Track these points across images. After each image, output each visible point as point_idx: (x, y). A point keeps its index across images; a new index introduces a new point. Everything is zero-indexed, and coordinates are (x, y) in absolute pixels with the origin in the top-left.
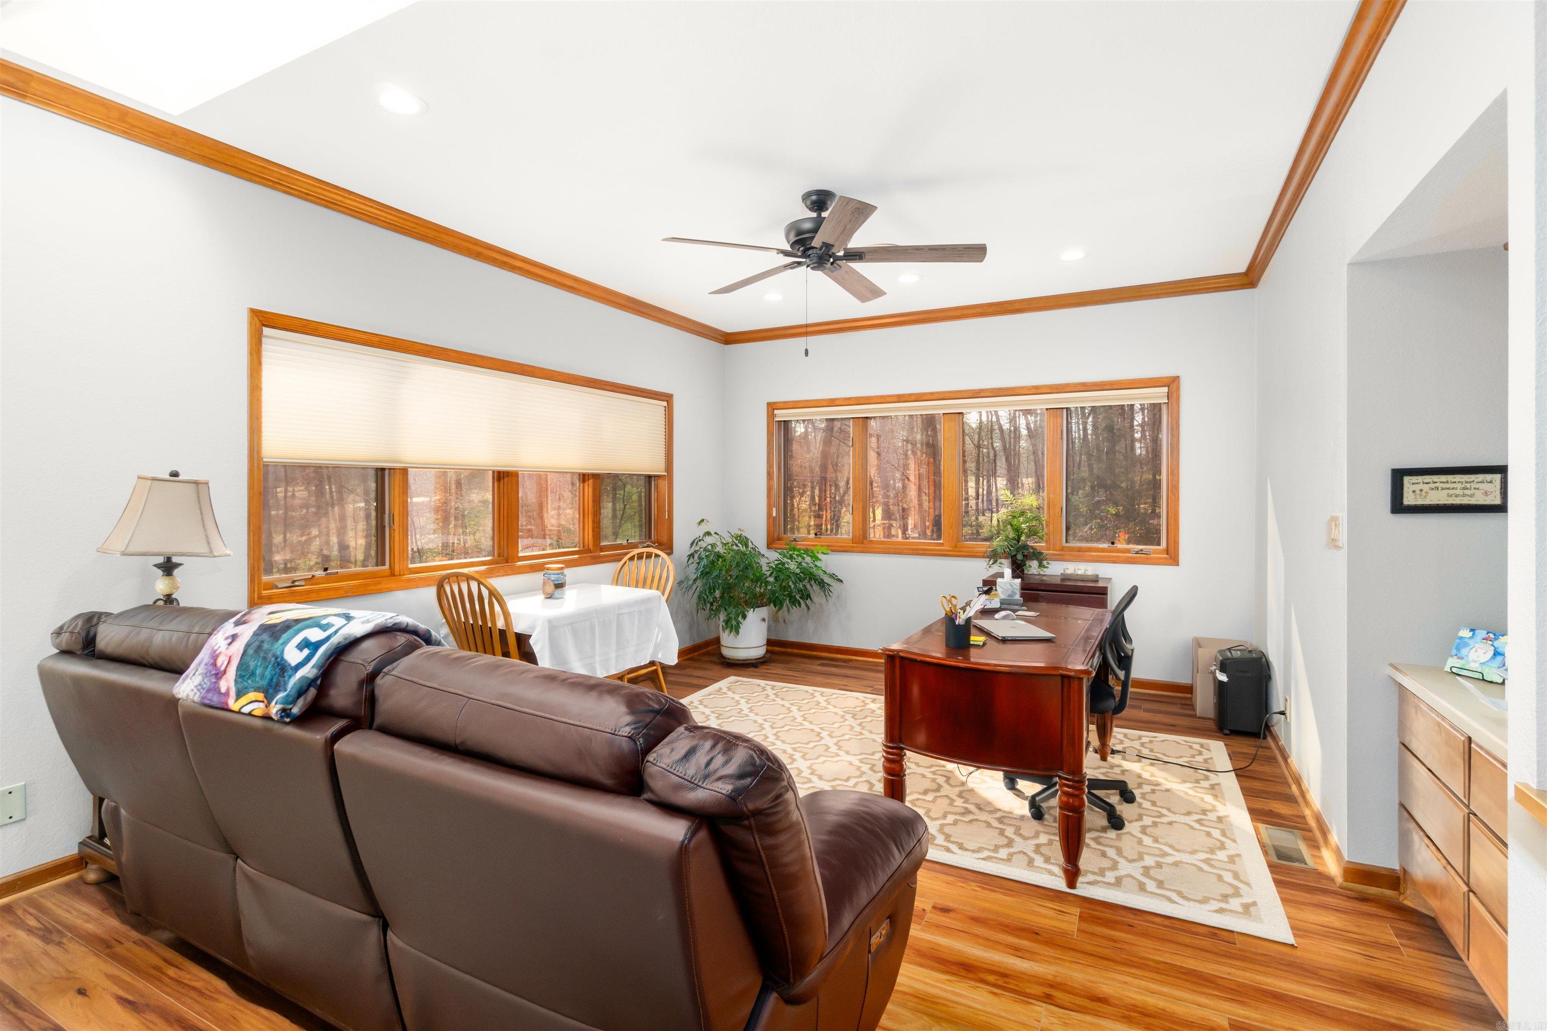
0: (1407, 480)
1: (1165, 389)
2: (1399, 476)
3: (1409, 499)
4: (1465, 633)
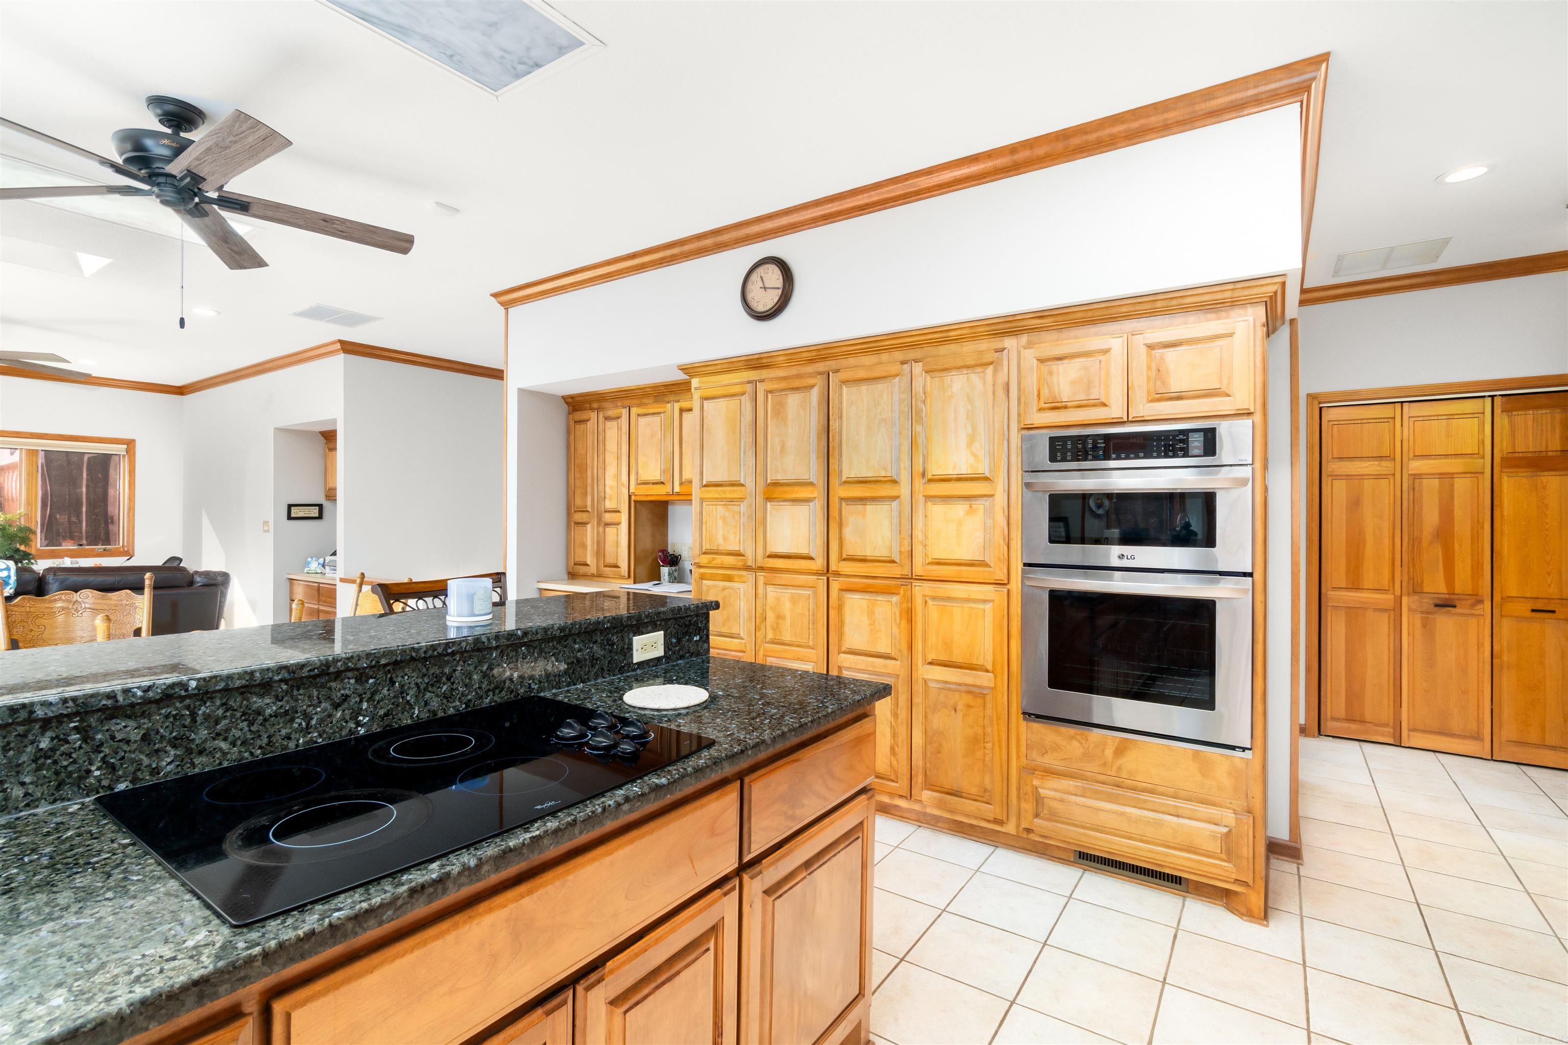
0: (292, 508)
1: (125, 446)
2: (290, 506)
3: (293, 515)
4: (309, 559)
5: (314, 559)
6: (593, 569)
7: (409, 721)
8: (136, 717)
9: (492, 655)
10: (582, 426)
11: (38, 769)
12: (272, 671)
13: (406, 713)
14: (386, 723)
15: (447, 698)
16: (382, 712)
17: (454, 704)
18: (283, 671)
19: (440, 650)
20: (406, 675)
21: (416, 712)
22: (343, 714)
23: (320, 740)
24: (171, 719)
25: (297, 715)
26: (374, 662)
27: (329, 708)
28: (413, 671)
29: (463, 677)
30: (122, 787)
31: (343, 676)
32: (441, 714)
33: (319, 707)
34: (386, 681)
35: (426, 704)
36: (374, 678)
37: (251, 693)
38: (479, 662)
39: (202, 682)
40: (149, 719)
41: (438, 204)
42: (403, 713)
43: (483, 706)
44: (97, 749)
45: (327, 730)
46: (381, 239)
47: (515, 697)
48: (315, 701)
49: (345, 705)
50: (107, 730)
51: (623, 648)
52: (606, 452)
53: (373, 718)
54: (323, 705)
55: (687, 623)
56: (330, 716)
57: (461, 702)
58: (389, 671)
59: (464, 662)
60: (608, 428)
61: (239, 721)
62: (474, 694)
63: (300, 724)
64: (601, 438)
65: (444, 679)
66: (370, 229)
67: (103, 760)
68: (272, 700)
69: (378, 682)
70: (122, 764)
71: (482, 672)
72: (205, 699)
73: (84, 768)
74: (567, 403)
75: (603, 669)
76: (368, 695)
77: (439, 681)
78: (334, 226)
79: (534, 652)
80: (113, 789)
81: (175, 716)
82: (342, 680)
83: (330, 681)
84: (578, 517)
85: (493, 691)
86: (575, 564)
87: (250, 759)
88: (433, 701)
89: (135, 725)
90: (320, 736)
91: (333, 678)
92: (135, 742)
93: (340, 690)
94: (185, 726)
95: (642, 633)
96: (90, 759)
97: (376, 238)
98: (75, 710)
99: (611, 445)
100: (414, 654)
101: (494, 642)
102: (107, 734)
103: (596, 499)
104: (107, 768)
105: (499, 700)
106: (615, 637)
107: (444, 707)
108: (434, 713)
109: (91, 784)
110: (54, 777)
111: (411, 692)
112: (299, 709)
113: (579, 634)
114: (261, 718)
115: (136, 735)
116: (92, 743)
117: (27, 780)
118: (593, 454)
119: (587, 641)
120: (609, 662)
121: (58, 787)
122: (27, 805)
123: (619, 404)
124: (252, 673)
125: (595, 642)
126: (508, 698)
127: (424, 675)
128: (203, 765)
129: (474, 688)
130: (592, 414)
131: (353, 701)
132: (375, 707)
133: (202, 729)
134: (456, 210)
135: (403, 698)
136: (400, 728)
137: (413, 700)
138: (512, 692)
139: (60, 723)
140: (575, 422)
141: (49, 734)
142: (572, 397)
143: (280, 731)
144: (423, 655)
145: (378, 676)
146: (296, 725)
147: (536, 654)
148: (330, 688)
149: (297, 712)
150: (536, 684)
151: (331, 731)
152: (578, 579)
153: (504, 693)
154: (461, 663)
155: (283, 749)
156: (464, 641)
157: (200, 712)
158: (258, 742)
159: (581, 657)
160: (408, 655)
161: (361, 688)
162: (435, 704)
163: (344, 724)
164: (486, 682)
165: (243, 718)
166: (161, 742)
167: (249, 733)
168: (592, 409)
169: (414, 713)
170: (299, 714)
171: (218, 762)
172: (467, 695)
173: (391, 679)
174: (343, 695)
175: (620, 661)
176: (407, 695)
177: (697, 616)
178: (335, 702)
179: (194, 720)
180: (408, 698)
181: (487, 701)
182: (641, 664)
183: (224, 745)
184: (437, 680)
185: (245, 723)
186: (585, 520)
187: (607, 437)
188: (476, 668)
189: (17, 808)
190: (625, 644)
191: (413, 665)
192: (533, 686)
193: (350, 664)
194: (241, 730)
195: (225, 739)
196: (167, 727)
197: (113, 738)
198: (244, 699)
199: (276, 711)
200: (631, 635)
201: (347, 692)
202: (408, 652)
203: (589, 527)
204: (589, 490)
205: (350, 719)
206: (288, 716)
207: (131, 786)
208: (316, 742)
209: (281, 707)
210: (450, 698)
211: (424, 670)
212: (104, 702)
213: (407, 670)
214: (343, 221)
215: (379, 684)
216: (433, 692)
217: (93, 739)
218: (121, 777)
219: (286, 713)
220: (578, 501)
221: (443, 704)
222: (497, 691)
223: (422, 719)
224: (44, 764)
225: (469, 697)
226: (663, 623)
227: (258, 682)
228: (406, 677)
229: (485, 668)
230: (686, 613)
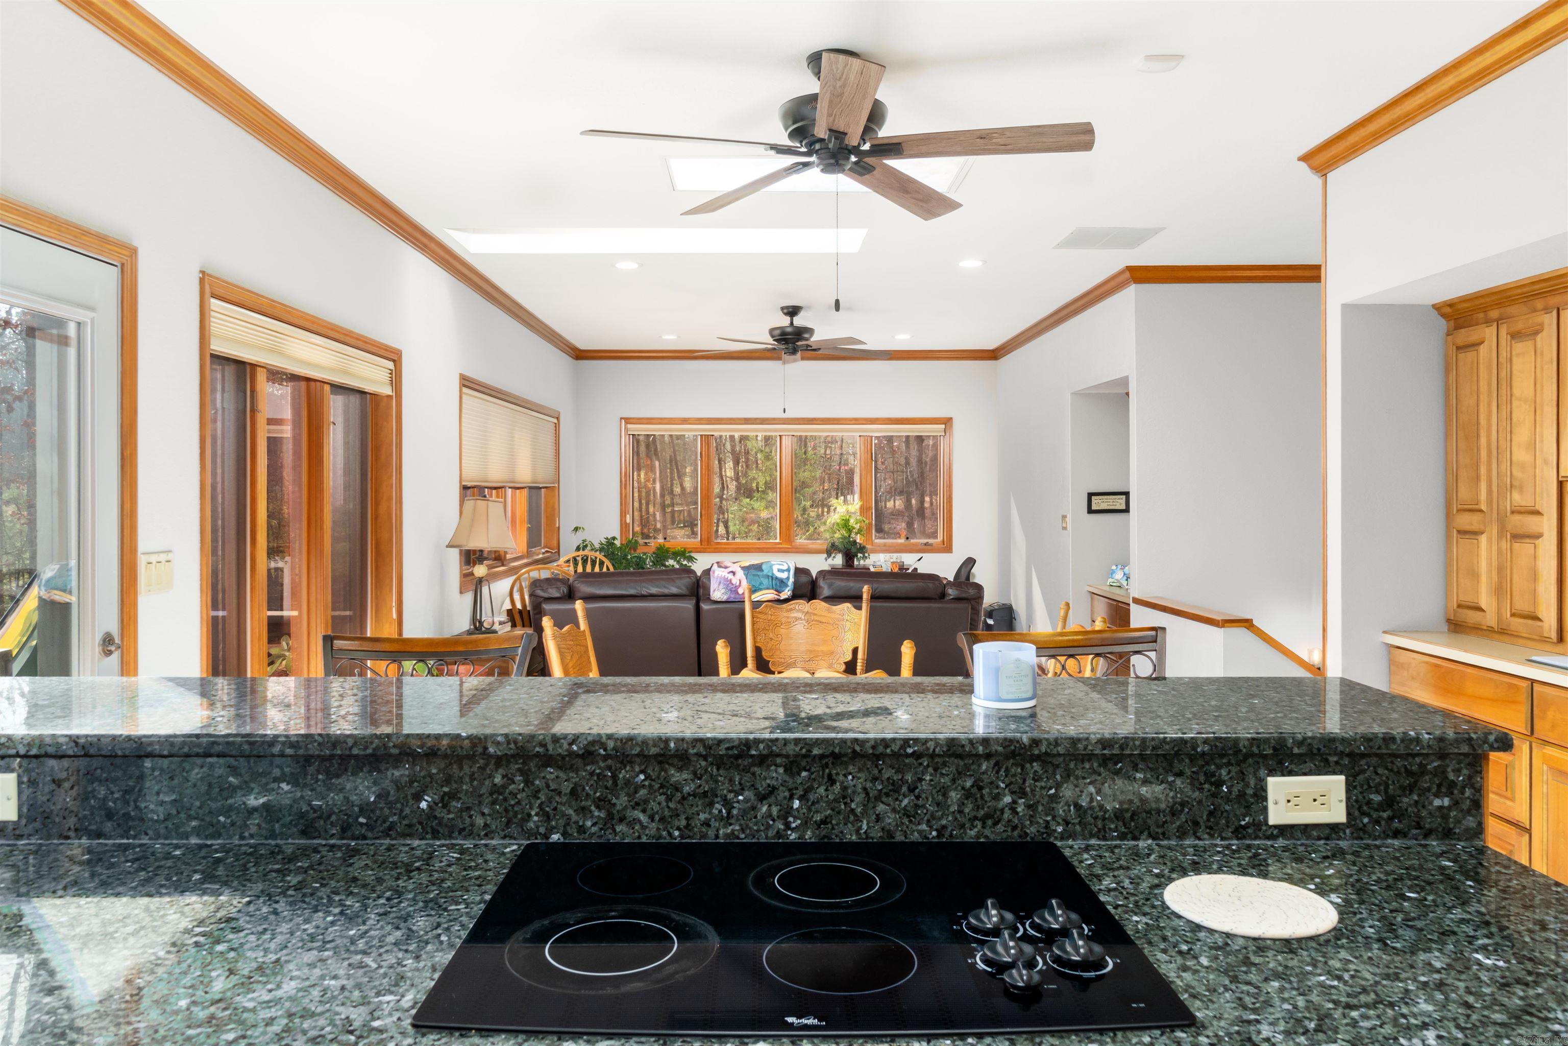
0: (1093, 498)
1: (943, 426)
2: (1090, 495)
3: (1094, 507)
4: (1114, 567)
5: (1120, 567)
6: (1490, 619)
7: (854, 837)
8: (566, 769)
9: (980, 766)
10: (1470, 356)
11: (494, 803)
12: (687, 743)
13: (850, 825)
14: (823, 833)
15: (908, 816)
16: (818, 817)
17: (920, 827)
18: (699, 745)
19: (895, 747)
20: (850, 774)
21: (865, 827)
22: (769, 810)
23: (743, 836)
24: (595, 778)
25: (716, 800)
26: (804, 751)
27: (753, 798)
28: (860, 770)
29: (934, 791)
30: (555, 837)
31: (769, 762)
32: (899, 837)
33: (742, 795)
34: (823, 777)
35: (878, 819)
36: (808, 770)
37: (669, 764)
38: (959, 773)
39: (619, 743)
40: (577, 774)
41: (1149, 58)
42: (846, 824)
43: (966, 840)
44: (536, 794)
45: (751, 825)
46: (1051, 140)
47: (1020, 836)
48: (737, 788)
49: (772, 799)
50: (544, 778)
51: (1242, 795)
52: (1513, 398)
53: (806, 823)
54: (747, 793)
55: (1415, 768)
56: (754, 808)
57: (931, 827)
58: (827, 765)
59: (936, 770)
60: (1518, 355)
61: (657, 794)
62: (950, 818)
63: (720, 811)
64: (1503, 374)
65: (904, 789)
66: (1035, 130)
67: (540, 806)
68: (691, 776)
69: (813, 776)
70: (555, 815)
71: (963, 788)
72: (625, 762)
73: (526, 811)
74: (1443, 315)
75: (1196, 824)
76: (800, 792)
77: (897, 791)
78: (994, 141)
79: (1054, 774)
80: (548, 838)
81: (598, 775)
82: (769, 766)
83: (754, 765)
84: (1465, 521)
85: (983, 820)
86: (1459, 606)
87: (668, 840)
88: (889, 817)
89: (565, 777)
90: (743, 830)
91: (757, 762)
92: (566, 794)
93: (765, 779)
94: (607, 788)
95: (1290, 773)
96: (530, 803)
97: (1044, 140)
98: (516, 752)
99: (1522, 387)
100: (858, 748)
101: (981, 748)
102: (543, 781)
103: (1495, 489)
104: (543, 815)
105: (992, 837)
106: (1224, 772)
107: (905, 828)
108: (891, 835)
109: (531, 829)
110: (504, 814)
111: (858, 799)
112: (719, 793)
113: (1143, 757)
114: (679, 794)
115: (566, 787)
116: (532, 788)
117: (486, 811)
118: (1489, 404)
119: (1161, 770)
120: (1211, 814)
121: (508, 824)
122: (486, 835)
123: (1539, 304)
124: (667, 741)
125: (1180, 774)
126: (1009, 837)
127: (875, 779)
128: (623, 833)
129: (952, 809)
130: (1487, 330)
131: (782, 795)
132: (809, 810)
133: (622, 794)
134: (1180, 57)
135: (845, 804)
136: (841, 844)
137: (859, 810)
138: (1015, 828)
139: (509, 762)
140: (1458, 348)
141: (501, 771)
142: (1451, 304)
143: (699, 815)
144: (871, 751)
145: (813, 769)
146: (715, 812)
147: (1058, 777)
148: (754, 774)
149: (717, 796)
150: (1059, 824)
151: (755, 828)
152: (1467, 634)
153: (1000, 828)
154: (930, 770)
155: (701, 837)
156: (931, 739)
157: (621, 776)
158: (676, 823)
159: (1148, 796)
160: (849, 747)
161: (791, 781)
162: (890, 819)
163: (771, 822)
164: (970, 806)
165: (661, 791)
166: (586, 800)
167: (666, 810)
168: (1488, 322)
169: (860, 828)
170: (719, 799)
171: (637, 834)
172: (940, 819)
173: (830, 775)
174: (769, 786)
175: (1236, 815)
176: (852, 801)
177: (1443, 756)
178: (760, 792)
179: (615, 783)
180: (853, 806)
181: (973, 833)
182: (1285, 830)
183: (642, 817)
184: (894, 789)
185: (663, 797)
186: (1475, 527)
187: (1515, 372)
188: (954, 781)
189: (479, 835)
190: (1247, 785)
191: (859, 763)
192: (1053, 826)
193: (774, 748)
194: (659, 804)
195: (644, 811)
196: (592, 785)
197: (548, 786)
198: (662, 769)
199: (694, 791)
200: (1262, 772)
201: (774, 783)
202: (849, 744)
203: (1483, 539)
204: (1483, 470)
205: (778, 817)
206: (708, 797)
207: (562, 840)
208: (738, 838)
209: (700, 786)
210: (914, 817)
211: (876, 772)
212: (537, 749)
213: (851, 768)
214: (1002, 131)
215: (814, 780)
216: (889, 805)
217: (533, 784)
218: (554, 828)
219: (705, 794)
220: (1464, 492)
221: (902, 823)
222: (990, 822)
223: (872, 838)
224: (497, 799)
225: (944, 822)
226: (1346, 761)
227: (672, 752)
228: (850, 777)
229: (968, 784)
230: (1407, 747)
